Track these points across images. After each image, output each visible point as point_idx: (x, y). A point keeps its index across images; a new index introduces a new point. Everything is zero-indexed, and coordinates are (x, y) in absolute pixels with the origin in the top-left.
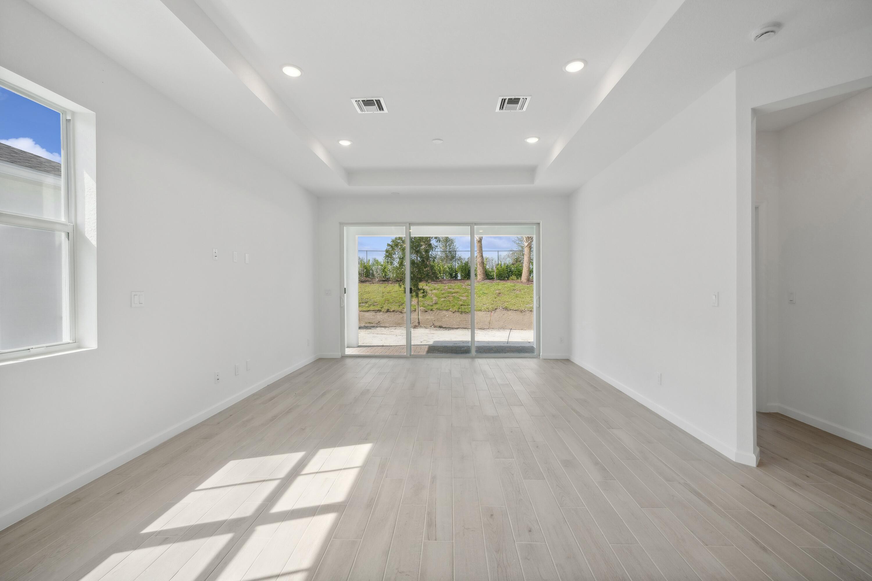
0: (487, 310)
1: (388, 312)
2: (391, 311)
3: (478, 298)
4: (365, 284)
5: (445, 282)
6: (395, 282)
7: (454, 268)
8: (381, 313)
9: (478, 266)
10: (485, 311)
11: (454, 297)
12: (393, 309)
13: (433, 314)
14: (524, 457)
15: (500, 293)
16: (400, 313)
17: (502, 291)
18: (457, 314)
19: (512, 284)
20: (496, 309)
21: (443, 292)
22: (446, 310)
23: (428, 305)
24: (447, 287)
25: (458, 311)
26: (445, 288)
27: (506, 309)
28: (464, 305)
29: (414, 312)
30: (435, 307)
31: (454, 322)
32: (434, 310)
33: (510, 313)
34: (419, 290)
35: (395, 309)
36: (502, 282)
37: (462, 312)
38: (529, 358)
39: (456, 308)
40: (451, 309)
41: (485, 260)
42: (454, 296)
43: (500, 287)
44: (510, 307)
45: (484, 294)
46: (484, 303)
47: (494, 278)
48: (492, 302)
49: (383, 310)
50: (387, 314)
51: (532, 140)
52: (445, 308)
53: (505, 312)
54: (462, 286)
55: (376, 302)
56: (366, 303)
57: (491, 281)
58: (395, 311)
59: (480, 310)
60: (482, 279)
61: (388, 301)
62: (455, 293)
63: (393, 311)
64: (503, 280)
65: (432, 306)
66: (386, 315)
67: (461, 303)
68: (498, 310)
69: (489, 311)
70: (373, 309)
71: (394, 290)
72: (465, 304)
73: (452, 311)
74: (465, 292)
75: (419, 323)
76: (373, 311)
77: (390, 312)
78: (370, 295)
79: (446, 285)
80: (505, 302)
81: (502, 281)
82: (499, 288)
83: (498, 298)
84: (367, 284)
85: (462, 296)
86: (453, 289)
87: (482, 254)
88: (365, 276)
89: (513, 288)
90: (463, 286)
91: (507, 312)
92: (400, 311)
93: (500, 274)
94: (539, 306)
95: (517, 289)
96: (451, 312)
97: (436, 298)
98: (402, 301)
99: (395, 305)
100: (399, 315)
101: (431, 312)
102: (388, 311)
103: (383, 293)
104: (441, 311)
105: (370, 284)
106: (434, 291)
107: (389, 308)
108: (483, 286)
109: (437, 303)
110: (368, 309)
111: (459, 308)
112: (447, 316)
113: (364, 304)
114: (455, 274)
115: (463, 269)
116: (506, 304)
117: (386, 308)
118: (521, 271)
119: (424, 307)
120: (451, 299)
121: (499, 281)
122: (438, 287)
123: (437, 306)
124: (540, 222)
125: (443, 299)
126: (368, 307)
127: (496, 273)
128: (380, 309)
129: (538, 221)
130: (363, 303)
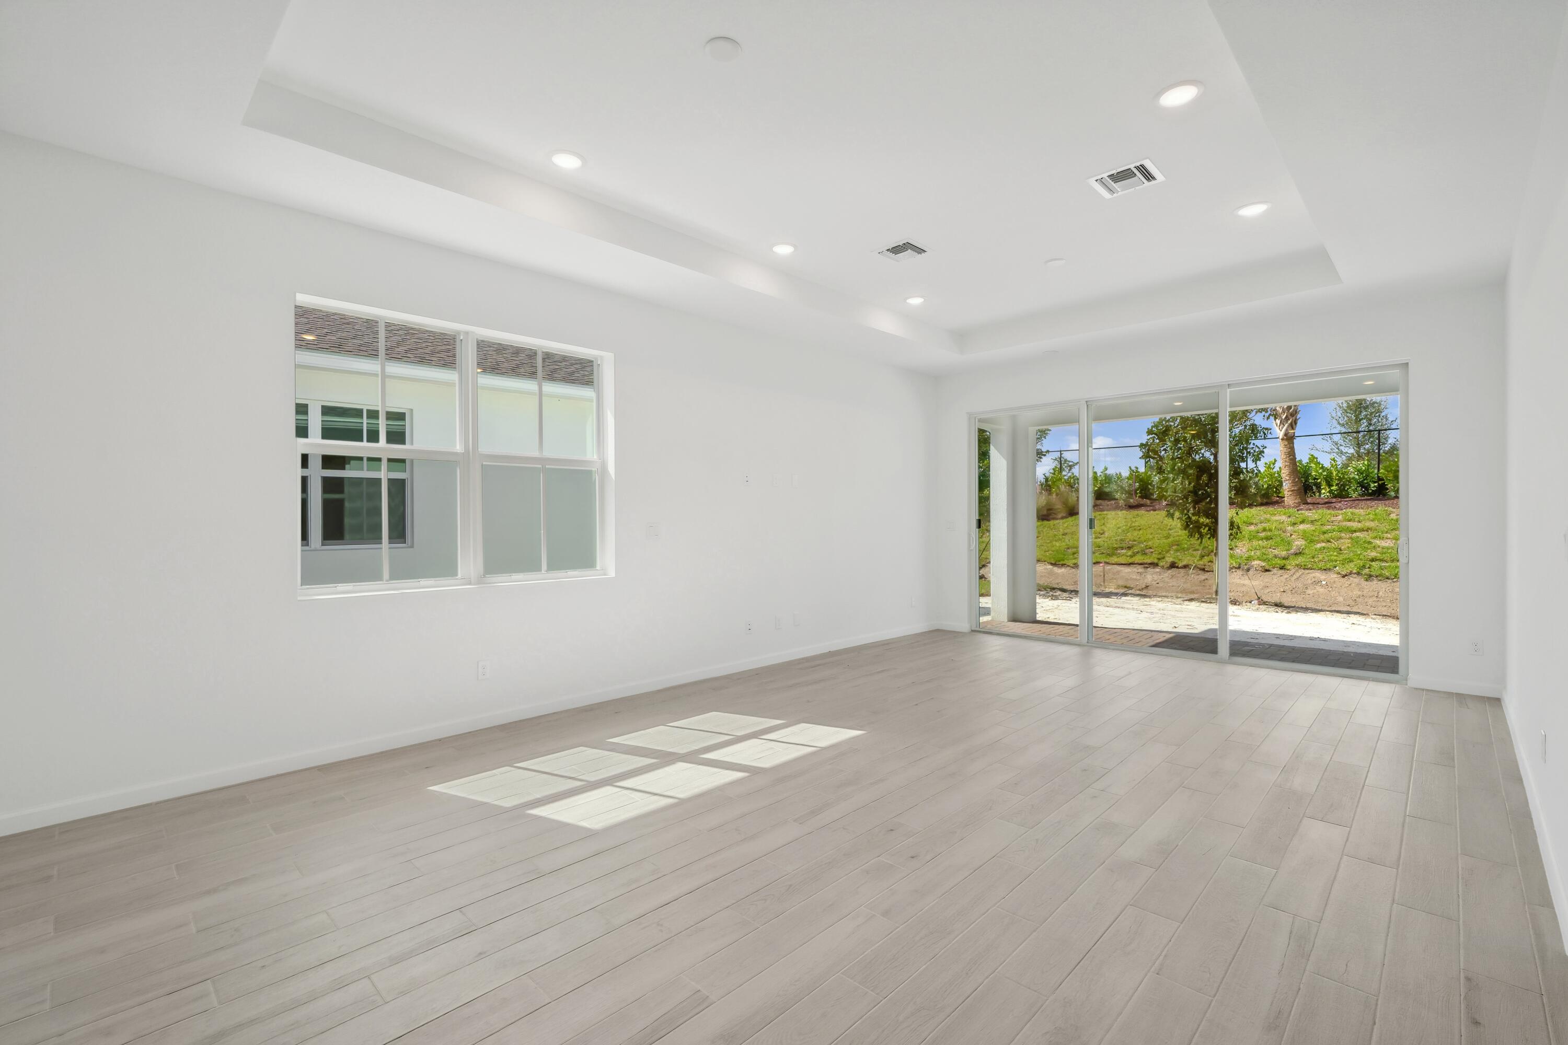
2: (1180, 565)
4: (1135, 512)
5: (1339, 505)
7: (1373, 472)
8: (1158, 570)
11: (1356, 541)
12: (1184, 563)
13: (1286, 576)
16: (1200, 572)
21: (1325, 528)
22: (1325, 570)
23: (1276, 556)
24: (1340, 517)
25: (1358, 574)
28: (1380, 560)
29: (1236, 570)
31: (1341, 599)
32: (1289, 567)
37: (1371, 576)
39: (1352, 567)
40: (1337, 568)
42: (1358, 537)
49: (1161, 564)
50: (1170, 571)
52: (1321, 565)
55: (1150, 548)
56: (1129, 548)
61: (1178, 545)
62: (1362, 530)
63: (1185, 567)
66: (1166, 575)
67: (1373, 554)
70: (1140, 562)
72: (1385, 557)
73: (1339, 573)
76: (1141, 564)
77: (1177, 567)
78: (1141, 532)
79: (1340, 512)
84: (1142, 512)
85: (1382, 538)
86: (1359, 522)
88: (1140, 497)
90: (1392, 515)
92: (1199, 566)
96: (1336, 576)
97: (1303, 542)
99: (1192, 556)
100: (1198, 575)
102: (1173, 566)
103: (1170, 529)
104: (1307, 571)
105: (1147, 511)
106: (1302, 527)
109: (1300, 553)
110: (1130, 561)
111: (1364, 567)
112: (1324, 583)
113: (1124, 551)
114: (1376, 484)
117: (1169, 559)
119: (1264, 560)
120: (1345, 543)
122: (1316, 517)
123: (1300, 560)
125: (1321, 545)
126: (1131, 556)
128: (1156, 561)
129: (1403, 360)
130: (1122, 548)
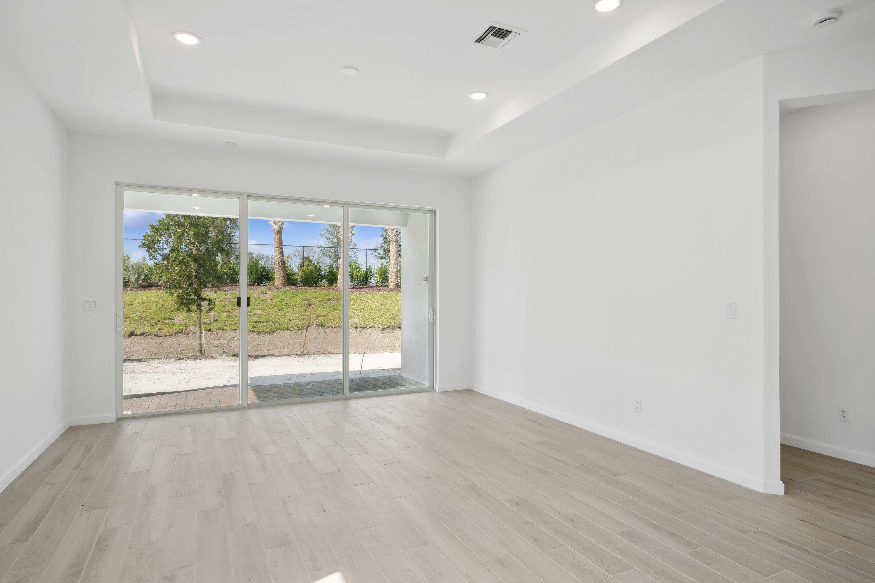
0: (296, 328)
1: (133, 335)
3: (281, 312)
6: (138, 288)
9: (277, 266)
10: (293, 329)
12: (142, 331)
14: (578, 542)
15: (310, 305)
16: (155, 337)
17: (312, 301)
18: (252, 335)
19: (326, 292)
20: (308, 326)
22: (234, 330)
25: (253, 331)
26: (226, 297)
27: (322, 325)
28: (261, 322)
29: (180, 334)
30: (215, 326)
32: (213, 330)
33: (328, 330)
34: (203, 299)
35: (146, 331)
36: (311, 290)
37: (259, 332)
38: (422, 392)
41: (285, 258)
43: (309, 296)
44: (328, 323)
45: (288, 306)
46: (291, 318)
47: (299, 283)
48: (302, 317)
50: (130, 339)
51: (478, 96)
53: (321, 330)
54: (253, 294)
57: (294, 287)
58: (145, 333)
59: (286, 329)
60: (281, 285)
63: (143, 334)
64: (311, 286)
65: (209, 324)
67: (256, 319)
68: (311, 328)
69: (299, 330)
71: (137, 301)
72: (262, 320)
74: (259, 304)
75: (201, 351)
77: (136, 335)
80: (319, 316)
81: (311, 288)
82: (308, 298)
83: (309, 311)
87: (282, 249)
89: (328, 297)
91: (324, 330)
92: (154, 333)
93: (306, 278)
94: (434, 321)
95: (333, 298)
98: (156, 318)
100: (154, 340)
101: (209, 333)
104: (226, 331)
107: (134, 330)
108: (285, 294)
111: (254, 327)
112: (236, 338)
115: (252, 271)
116: (321, 320)
118: (336, 274)
121: (306, 287)
123: (219, 324)
124: (437, 209)
125: (226, 314)
127: (301, 276)
129: (432, 208)
